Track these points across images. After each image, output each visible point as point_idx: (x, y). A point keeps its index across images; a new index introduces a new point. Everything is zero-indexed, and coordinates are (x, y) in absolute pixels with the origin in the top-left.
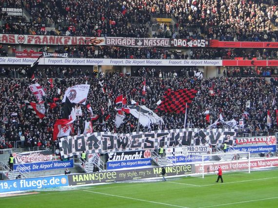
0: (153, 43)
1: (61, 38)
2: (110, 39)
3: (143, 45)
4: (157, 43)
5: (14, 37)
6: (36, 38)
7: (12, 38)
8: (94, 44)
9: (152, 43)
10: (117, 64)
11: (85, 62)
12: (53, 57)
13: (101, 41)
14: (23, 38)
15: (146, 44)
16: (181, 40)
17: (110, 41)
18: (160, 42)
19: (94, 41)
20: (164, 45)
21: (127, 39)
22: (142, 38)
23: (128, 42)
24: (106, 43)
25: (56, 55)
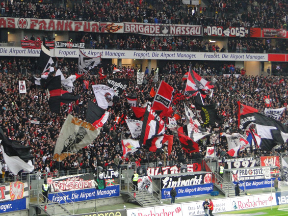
0: (182, 31)
1: (71, 23)
2: (130, 25)
3: (169, 33)
4: (186, 32)
5: (14, 21)
6: (41, 22)
8: (111, 31)
9: (180, 31)
10: (142, 58)
11: (104, 53)
13: (119, 28)
14: (25, 23)
15: (173, 32)
16: (215, 28)
17: (130, 28)
18: (189, 30)
19: (111, 28)
20: (194, 34)
21: (149, 26)
22: (168, 25)
23: (151, 29)
24: (125, 31)
25: (71, 45)
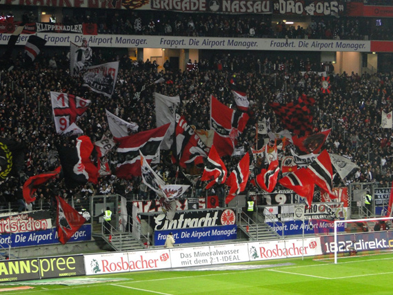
0: (240, 8)
3: (221, 9)
4: (247, 8)
8: (131, 7)
9: (237, 7)
10: (173, 47)
11: (113, 41)
12: (54, 31)
13: (144, 2)
15: (226, 8)
16: (292, 2)
17: (160, 2)
18: (252, 5)
19: (131, 3)
20: (260, 11)
23: (192, 4)
24: (152, 7)
25: (61, 28)
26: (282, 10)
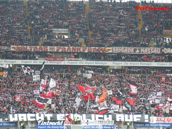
0: (148, 51)
1: (80, 48)
2: (115, 48)
3: (140, 52)
4: (151, 51)
5: (47, 48)
6: (62, 48)
7: (46, 48)
8: (104, 52)
10: (118, 65)
11: (94, 63)
13: (109, 50)
14: (53, 48)
15: (142, 52)
16: (170, 49)
17: (116, 50)
18: (153, 50)
19: (104, 50)
20: (156, 52)
21: (128, 49)
22: (139, 48)
23: (128, 50)
24: (112, 51)
25: (74, 59)
26: (165, 52)
